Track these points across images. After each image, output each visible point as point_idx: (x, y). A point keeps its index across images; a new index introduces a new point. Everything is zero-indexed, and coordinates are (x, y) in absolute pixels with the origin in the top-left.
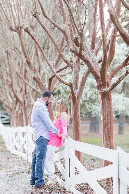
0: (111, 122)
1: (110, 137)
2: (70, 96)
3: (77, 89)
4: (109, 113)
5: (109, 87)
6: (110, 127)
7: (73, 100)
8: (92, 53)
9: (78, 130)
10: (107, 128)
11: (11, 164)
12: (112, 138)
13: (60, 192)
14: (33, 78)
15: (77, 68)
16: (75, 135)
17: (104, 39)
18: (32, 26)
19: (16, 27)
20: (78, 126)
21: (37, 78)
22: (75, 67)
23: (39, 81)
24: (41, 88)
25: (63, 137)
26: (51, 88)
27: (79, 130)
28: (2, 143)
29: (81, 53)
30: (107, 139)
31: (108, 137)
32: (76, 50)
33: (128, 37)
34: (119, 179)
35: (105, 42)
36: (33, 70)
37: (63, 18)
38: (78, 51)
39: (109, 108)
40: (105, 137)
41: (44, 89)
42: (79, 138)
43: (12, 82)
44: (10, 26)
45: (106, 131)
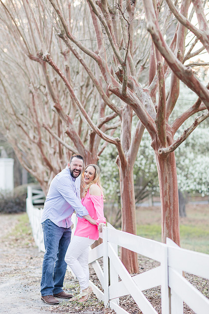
0: (174, 199)
1: (174, 222)
2: (118, 160)
3: (128, 148)
4: (172, 185)
5: (171, 146)
6: (174, 207)
7: (122, 167)
8: (145, 93)
9: (131, 213)
10: (168, 209)
11: (32, 267)
12: (178, 225)
13: (94, 310)
14: (66, 132)
15: (129, 117)
16: (127, 220)
17: (159, 71)
18: (63, 52)
19: (38, 54)
20: (130, 207)
21: (71, 133)
22: (125, 114)
23: (75, 137)
24: (79, 147)
25: (100, 224)
26: (94, 147)
27: (133, 213)
28: (30, 234)
29: (125, 93)
30: (168, 227)
31: (171, 223)
32: (118, 89)
33: (180, 69)
34: (170, 288)
35: (162, 76)
36: (66, 120)
37: (98, 40)
38: (121, 90)
39: (172, 179)
40: (167, 223)
41: (83, 149)
42: (132, 225)
43: (40, 139)
44: (29, 53)
45: (167, 214)
